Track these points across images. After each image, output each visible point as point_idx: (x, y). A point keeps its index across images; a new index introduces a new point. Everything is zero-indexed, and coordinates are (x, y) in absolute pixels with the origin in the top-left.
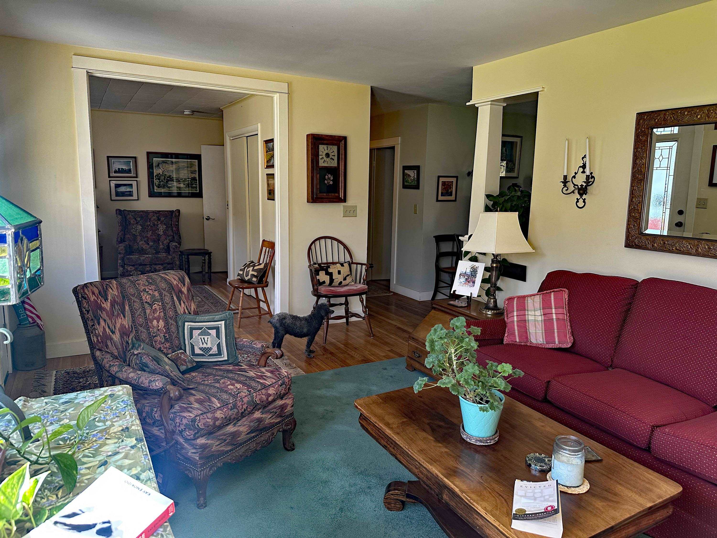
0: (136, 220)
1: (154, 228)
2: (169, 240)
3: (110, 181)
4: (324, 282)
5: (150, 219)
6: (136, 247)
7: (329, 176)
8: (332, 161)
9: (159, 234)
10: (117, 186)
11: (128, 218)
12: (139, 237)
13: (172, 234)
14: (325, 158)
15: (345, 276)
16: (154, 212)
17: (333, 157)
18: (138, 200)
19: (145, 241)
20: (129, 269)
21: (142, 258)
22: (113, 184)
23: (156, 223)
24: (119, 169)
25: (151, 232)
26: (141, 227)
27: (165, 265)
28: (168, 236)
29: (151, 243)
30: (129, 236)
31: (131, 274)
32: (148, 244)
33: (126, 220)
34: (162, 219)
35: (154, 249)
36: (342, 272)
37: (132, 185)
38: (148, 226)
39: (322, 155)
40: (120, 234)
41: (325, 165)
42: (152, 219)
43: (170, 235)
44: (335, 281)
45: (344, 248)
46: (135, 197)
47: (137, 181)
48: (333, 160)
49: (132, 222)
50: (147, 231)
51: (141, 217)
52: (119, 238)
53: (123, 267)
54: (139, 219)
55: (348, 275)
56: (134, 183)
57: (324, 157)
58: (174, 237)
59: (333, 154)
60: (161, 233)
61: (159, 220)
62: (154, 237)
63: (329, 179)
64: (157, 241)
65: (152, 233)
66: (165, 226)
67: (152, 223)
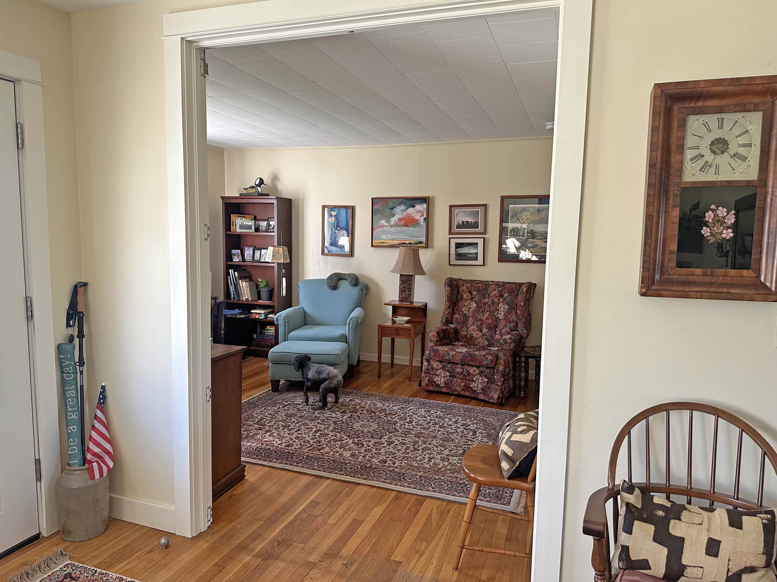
0: (471, 294)
1: (492, 309)
2: (510, 328)
3: (450, 238)
4: (645, 564)
5: (489, 295)
6: (463, 333)
7: (722, 212)
8: (736, 163)
9: (498, 317)
10: (458, 246)
11: (461, 290)
12: (471, 319)
13: (516, 319)
14: (709, 157)
15: (734, 570)
16: (497, 284)
17: (741, 151)
18: (484, 265)
19: (477, 326)
20: (435, 365)
21: (452, 353)
22: (453, 242)
23: (496, 300)
24: (463, 222)
25: (488, 313)
26: (475, 305)
27: (481, 369)
28: (510, 322)
29: (485, 330)
30: (458, 317)
31: (437, 373)
32: (481, 330)
33: (458, 294)
34: (506, 295)
35: (487, 339)
36: (724, 550)
37: (477, 243)
38: (485, 304)
39: (697, 148)
40: (446, 312)
41: (710, 177)
42: (492, 295)
43: (513, 321)
44: (688, 572)
45: (765, 454)
46: (480, 261)
47: (484, 238)
48: (744, 159)
49: (465, 296)
50: (483, 312)
51: (479, 291)
52: (445, 318)
53: (428, 361)
54: (475, 293)
55: (751, 570)
56: (480, 242)
57: (706, 151)
58: (517, 325)
59: (742, 140)
60: (501, 316)
61: (501, 296)
62: (491, 321)
63: (720, 221)
64: (493, 328)
65: (489, 315)
66: (507, 307)
67: (490, 300)
